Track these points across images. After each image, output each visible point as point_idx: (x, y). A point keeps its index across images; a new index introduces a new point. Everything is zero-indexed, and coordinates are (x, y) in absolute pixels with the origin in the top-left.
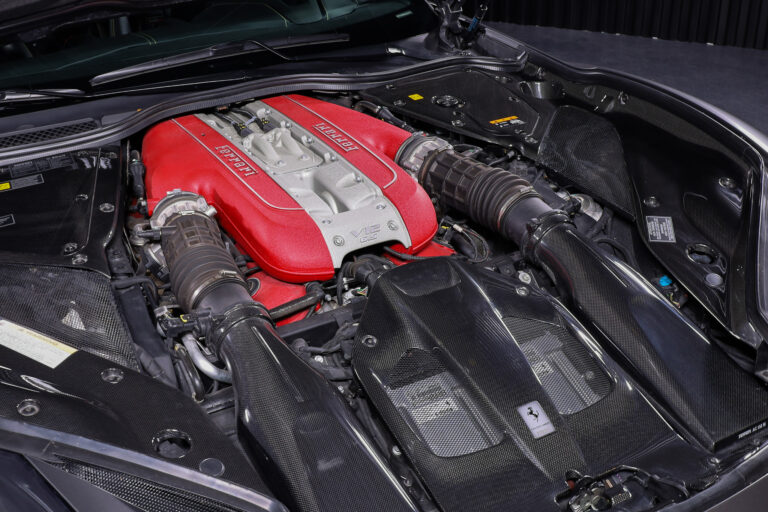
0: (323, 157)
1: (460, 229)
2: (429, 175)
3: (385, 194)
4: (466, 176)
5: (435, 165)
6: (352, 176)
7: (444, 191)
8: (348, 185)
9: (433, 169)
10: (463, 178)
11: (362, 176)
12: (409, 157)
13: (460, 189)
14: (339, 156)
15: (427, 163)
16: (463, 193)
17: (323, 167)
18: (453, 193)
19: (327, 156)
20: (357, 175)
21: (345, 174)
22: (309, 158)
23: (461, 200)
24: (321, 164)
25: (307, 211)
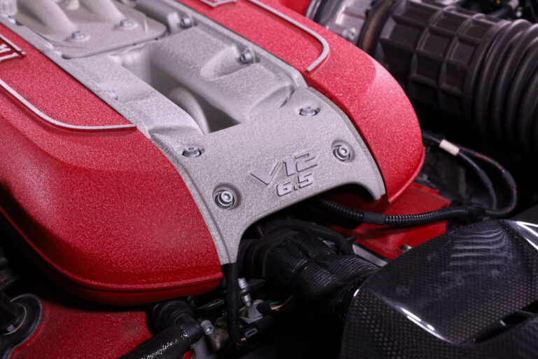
0: (164, 21)
1: (453, 149)
2: (379, 46)
3: (312, 83)
4: (462, 40)
5: (390, 26)
6: (234, 52)
7: (414, 75)
8: (226, 71)
9: (386, 34)
10: (456, 45)
11: (253, 49)
12: (334, 15)
13: (452, 68)
14: (199, 17)
15: (373, 23)
16: (458, 74)
17: (167, 40)
18: (437, 79)
19: (173, 19)
20: (242, 49)
21: (217, 49)
22: (136, 25)
23: (455, 89)
24: (163, 36)
25: (145, 129)
